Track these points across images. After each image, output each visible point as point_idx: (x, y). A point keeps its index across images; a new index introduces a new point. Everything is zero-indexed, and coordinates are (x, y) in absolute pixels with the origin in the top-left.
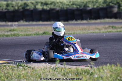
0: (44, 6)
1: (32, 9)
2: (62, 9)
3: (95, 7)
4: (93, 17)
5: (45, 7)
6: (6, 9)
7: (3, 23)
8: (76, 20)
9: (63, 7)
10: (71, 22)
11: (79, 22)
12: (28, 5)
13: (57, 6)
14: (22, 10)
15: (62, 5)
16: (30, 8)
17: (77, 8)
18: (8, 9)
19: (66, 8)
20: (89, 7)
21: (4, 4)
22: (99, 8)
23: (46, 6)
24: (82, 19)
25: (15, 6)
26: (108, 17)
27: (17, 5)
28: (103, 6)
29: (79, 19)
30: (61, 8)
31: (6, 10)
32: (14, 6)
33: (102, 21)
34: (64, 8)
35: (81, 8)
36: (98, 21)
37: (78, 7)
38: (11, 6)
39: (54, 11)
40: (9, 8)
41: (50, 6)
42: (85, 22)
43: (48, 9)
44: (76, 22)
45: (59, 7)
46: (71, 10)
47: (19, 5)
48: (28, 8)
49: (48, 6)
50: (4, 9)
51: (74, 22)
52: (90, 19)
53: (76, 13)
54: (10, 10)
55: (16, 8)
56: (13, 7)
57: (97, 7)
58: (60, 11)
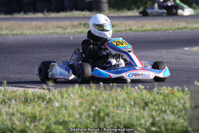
4: (52, 7)
8: (25, 13)
10: (16, 16)
11: (30, 15)
24: (35, 11)
26: (77, 9)
29: (30, 11)
33: (68, 14)
36: (62, 14)
42: (40, 15)
44: (25, 16)
52: (47, 11)
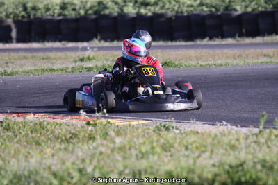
0: (140, 8)
1: (116, 14)
2: (179, 14)
3: (249, 10)
5: (143, 11)
6: (60, 15)
7: (57, 44)
9: (180, 10)
12: (106, 7)
13: (168, 9)
14: (94, 17)
15: (179, 7)
16: (111, 13)
17: (211, 11)
18: (65, 15)
19: (187, 11)
20: (235, 10)
21: (57, 5)
22: (256, 12)
23: (145, 9)
25: (80, 8)
27: (84, 7)
28: (266, 8)
30: (177, 12)
31: (61, 18)
32: (77, 7)
34: (182, 12)
35: (219, 13)
37: (213, 10)
38: (70, 8)
39: (163, 19)
40: (66, 12)
41: (152, 8)
43: (150, 14)
45: (174, 9)
46: (197, 15)
47: (89, 5)
48: (107, 12)
49: (149, 7)
50: (56, 15)
51: (206, 41)
53: (209, 22)
54: (69, 17)
55: (82, 12)
56: (74, 10)
57: (253, 10)
58: (174, 18)
